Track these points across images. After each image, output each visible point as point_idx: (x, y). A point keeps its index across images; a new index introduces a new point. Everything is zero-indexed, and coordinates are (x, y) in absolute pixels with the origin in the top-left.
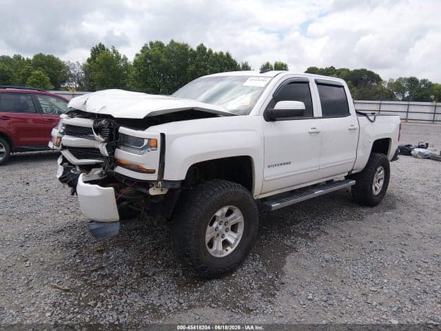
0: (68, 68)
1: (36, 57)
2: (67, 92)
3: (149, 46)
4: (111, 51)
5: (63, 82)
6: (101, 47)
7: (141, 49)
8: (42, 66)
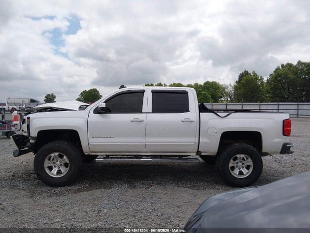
0: (224, 89)
1: (205, 83)
2: (222, 103)
3: (280, 67)
4: (252, 74)
5: (220, 97)
6: (246, 72)
7: (274, 70)
8: (208, 88)
